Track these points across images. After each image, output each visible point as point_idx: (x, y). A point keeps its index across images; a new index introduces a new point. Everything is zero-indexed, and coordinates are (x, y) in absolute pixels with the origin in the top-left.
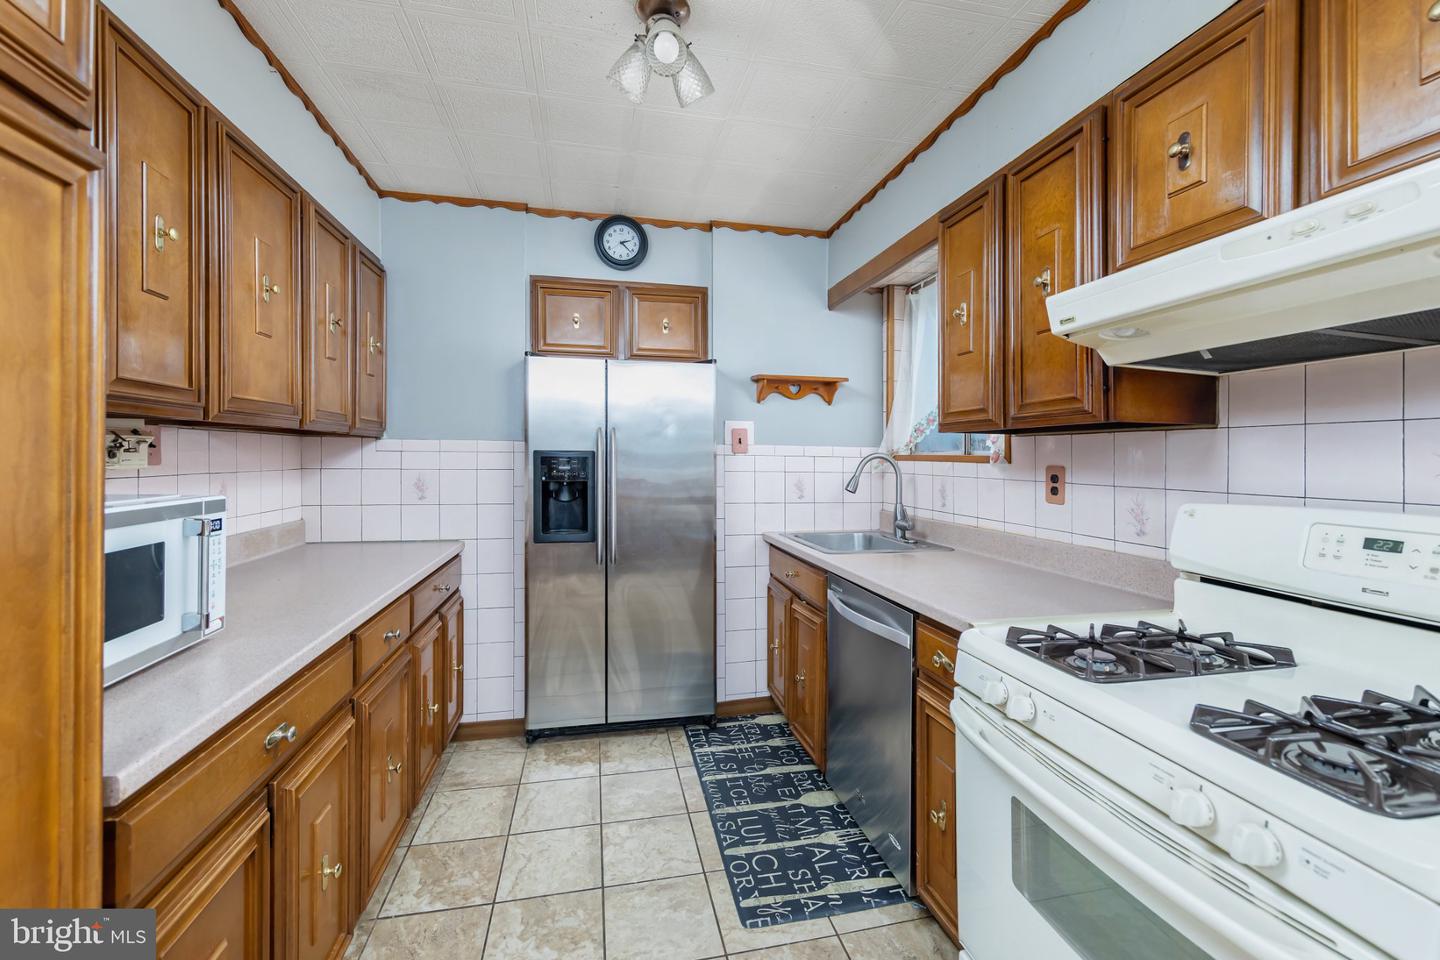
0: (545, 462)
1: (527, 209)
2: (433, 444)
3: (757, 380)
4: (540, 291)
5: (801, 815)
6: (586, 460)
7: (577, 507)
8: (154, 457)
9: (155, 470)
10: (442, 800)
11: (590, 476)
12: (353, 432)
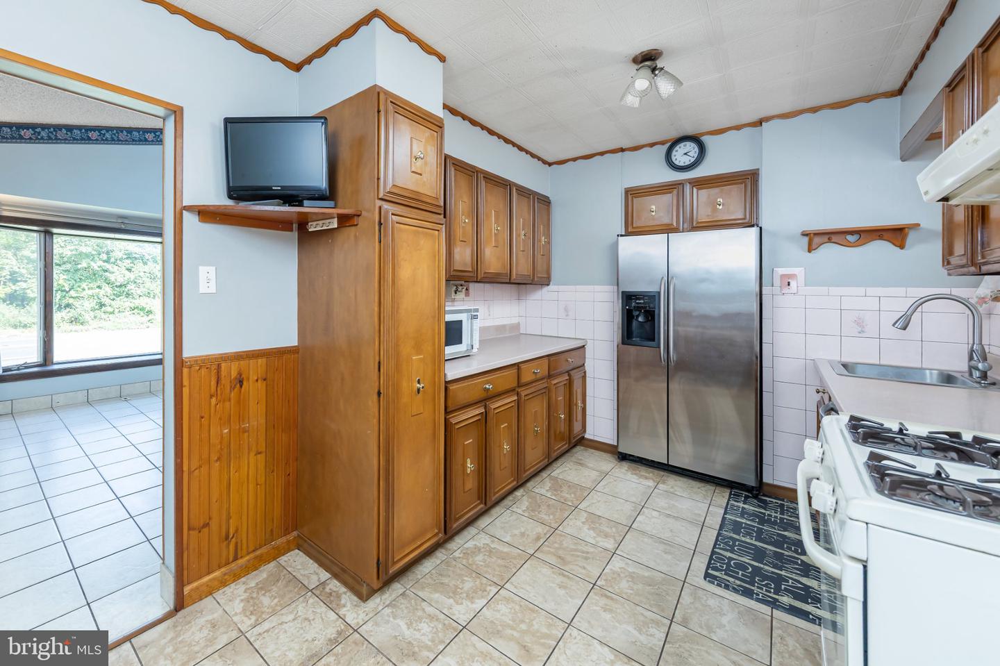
0: (628, 297)
1: (622, 150)
2: (572, 288)
3: (805, 234)
4: (630, 197)
5: (797, 563)
6: (653, 297)
7: (647, 326)
8: (467, 294)
9: (466, 298)
10: (568, 465)
11: (657, 307)
12: (534, 283)
